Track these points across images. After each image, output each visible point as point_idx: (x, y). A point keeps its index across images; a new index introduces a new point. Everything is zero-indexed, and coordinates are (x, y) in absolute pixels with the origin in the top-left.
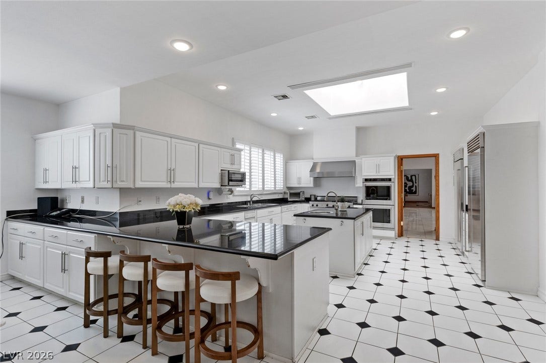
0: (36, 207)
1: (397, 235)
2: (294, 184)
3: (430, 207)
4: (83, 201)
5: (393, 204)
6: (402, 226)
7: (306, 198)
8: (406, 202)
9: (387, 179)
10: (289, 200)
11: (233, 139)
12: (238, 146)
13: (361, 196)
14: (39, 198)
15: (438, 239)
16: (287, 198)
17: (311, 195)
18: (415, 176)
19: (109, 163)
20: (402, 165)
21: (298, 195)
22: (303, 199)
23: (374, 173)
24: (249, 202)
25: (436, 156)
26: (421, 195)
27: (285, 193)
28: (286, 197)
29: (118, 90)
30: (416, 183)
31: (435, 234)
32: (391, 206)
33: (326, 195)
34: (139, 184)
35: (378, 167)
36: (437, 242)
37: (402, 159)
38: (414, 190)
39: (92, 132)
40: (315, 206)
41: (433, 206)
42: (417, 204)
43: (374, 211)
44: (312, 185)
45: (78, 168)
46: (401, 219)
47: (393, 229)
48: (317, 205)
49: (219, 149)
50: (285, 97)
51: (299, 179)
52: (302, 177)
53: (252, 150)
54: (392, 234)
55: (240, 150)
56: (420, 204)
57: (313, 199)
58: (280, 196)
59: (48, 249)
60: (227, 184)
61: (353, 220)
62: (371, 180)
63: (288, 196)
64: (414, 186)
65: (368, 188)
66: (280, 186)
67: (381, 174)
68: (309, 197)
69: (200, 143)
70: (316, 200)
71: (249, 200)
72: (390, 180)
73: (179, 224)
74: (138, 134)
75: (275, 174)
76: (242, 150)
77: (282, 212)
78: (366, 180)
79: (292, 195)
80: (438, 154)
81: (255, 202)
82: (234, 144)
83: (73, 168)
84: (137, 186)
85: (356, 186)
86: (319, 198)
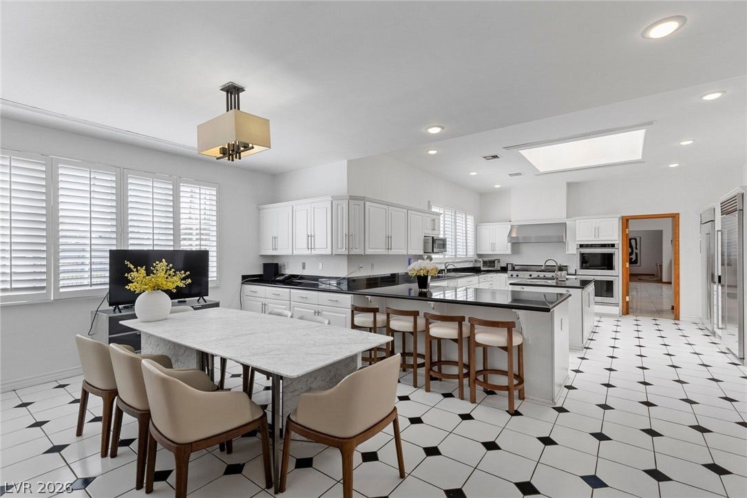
0: (262, 273)
1: (621, 313)
2: (486, 250)
3: (660, 281)
4: (304, 268)
5: (617, 274)
6: (627, 302)
7: (502, 268)
8: (631, 275)
9: (609, 245)
10: (482, 269)
11: (429, 202)
12: (434, 209)
13: (574, 265)
14: (264, 264)
15: (677, 318)
16: (480, 267)
17: (507, 264)
18: (636, 239)
19: (345, 231)
20: (627, 228)
21: (492, 263)
22: (499, 268)
23: (593, 238)
24: (444, 270)
25: (675, 217)
26: (644, 266)
27: (476, 261)
28: (478, 265)
29: (346, 161)
30: (636, 249)
31: (675, 312)
32: (614, 278)
33: (543, 264)
34: (369, 251)
35: (597, 231)
36: (677, 322)
37: (627, 220)
38: (634, 259)
39: (330, 202)
40: (514, 276)
41: (664, 280)
42: (639, 277)
43: (596, 282)
44: (509, 252)
45: (314, 236)
46: (626, 292)
47: (617, 305)
48: (517, 276)
49: (422, 214)
50: (495, 157)
51: (493, 245)
52: (496, 242)
53: (457, 215)
54: (617, 310)
55: (439, 214)
56: (643, 277)
57: (510, 268)
58: (471, 265)
59: (296, 309)
60: (431, 251)
61: (581, 290)
62: (587, 246)
63: (480, 265)
64: (634, 253)
65: (582, 255)
66: (471, 254)
67: (601, 238)
68: (505, 266)
69: (408, 209)
70: (513, 269)
71: (443, 268)
72: (613, 246)
73: (420, 287)
74: (368, 204)
75: (466, 240)
76: (441, 214)
77: (479, 283)
78: (581, 246)
79: (485, 263)
80: (678, 214)
81: (449, 271)
82: (430, 207)
83: (308, 236)
84: (367, 253)
85: (567, 253)
86: (516, 268)
